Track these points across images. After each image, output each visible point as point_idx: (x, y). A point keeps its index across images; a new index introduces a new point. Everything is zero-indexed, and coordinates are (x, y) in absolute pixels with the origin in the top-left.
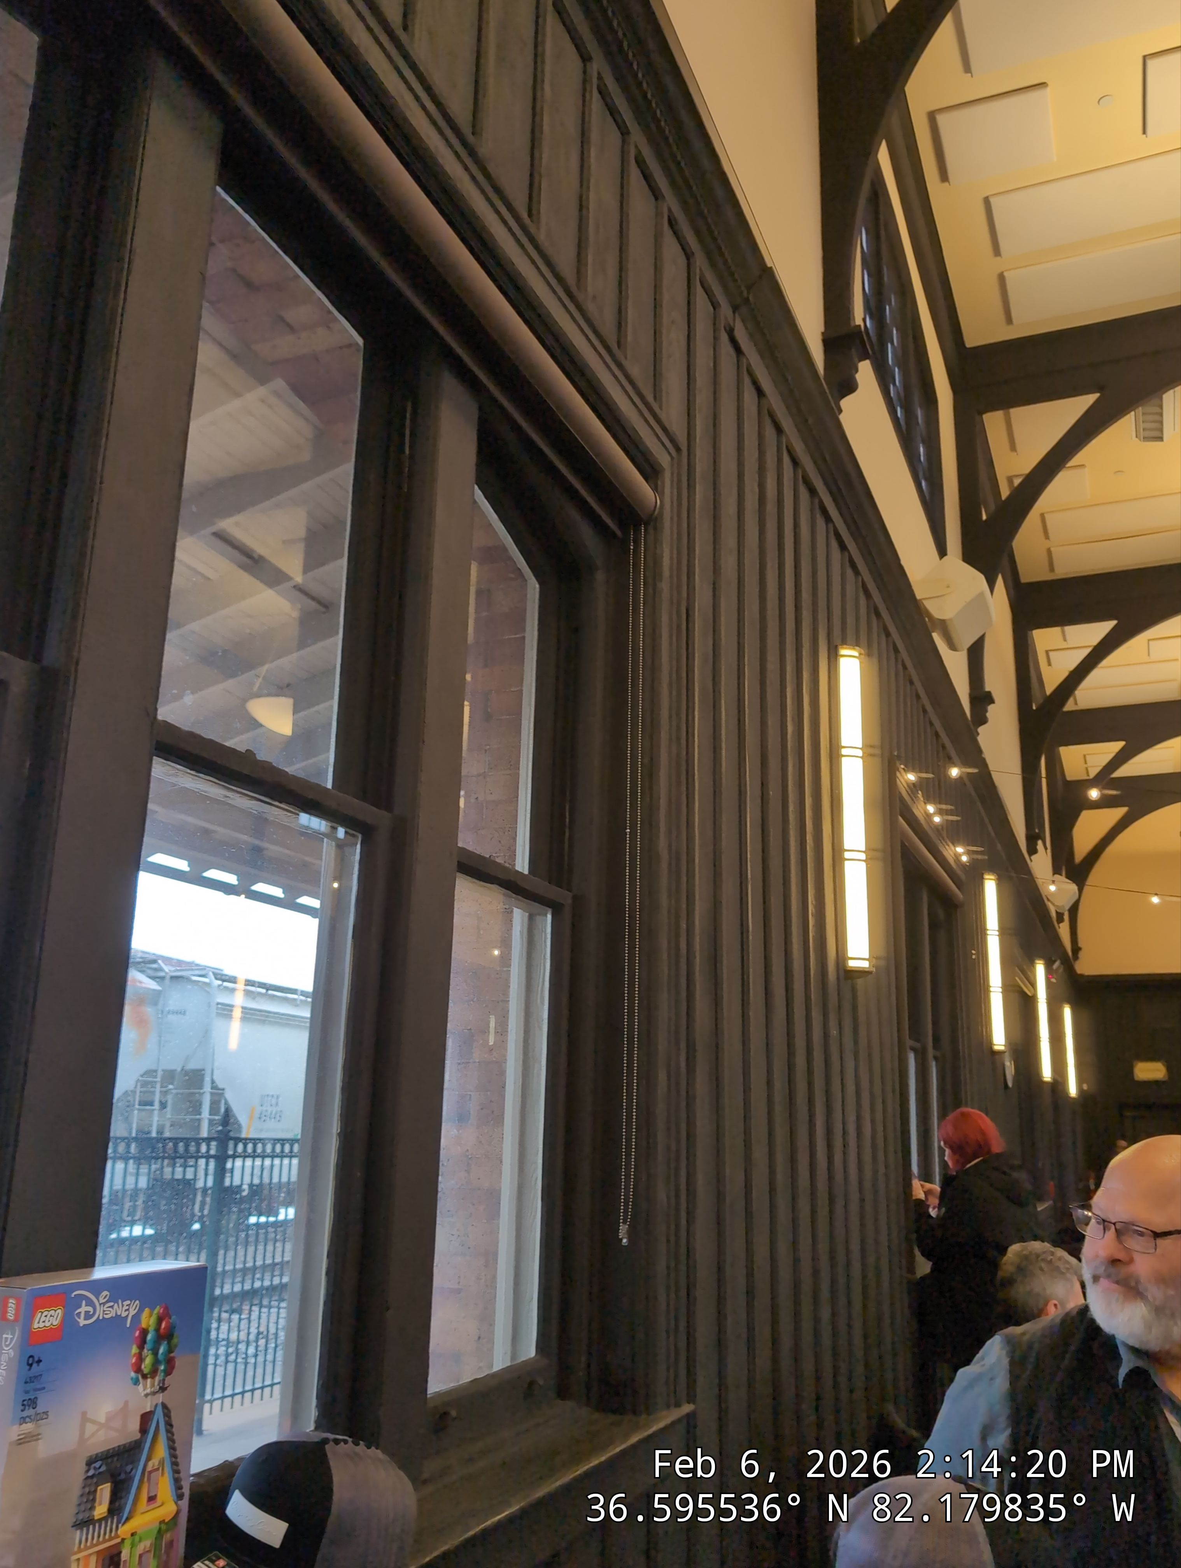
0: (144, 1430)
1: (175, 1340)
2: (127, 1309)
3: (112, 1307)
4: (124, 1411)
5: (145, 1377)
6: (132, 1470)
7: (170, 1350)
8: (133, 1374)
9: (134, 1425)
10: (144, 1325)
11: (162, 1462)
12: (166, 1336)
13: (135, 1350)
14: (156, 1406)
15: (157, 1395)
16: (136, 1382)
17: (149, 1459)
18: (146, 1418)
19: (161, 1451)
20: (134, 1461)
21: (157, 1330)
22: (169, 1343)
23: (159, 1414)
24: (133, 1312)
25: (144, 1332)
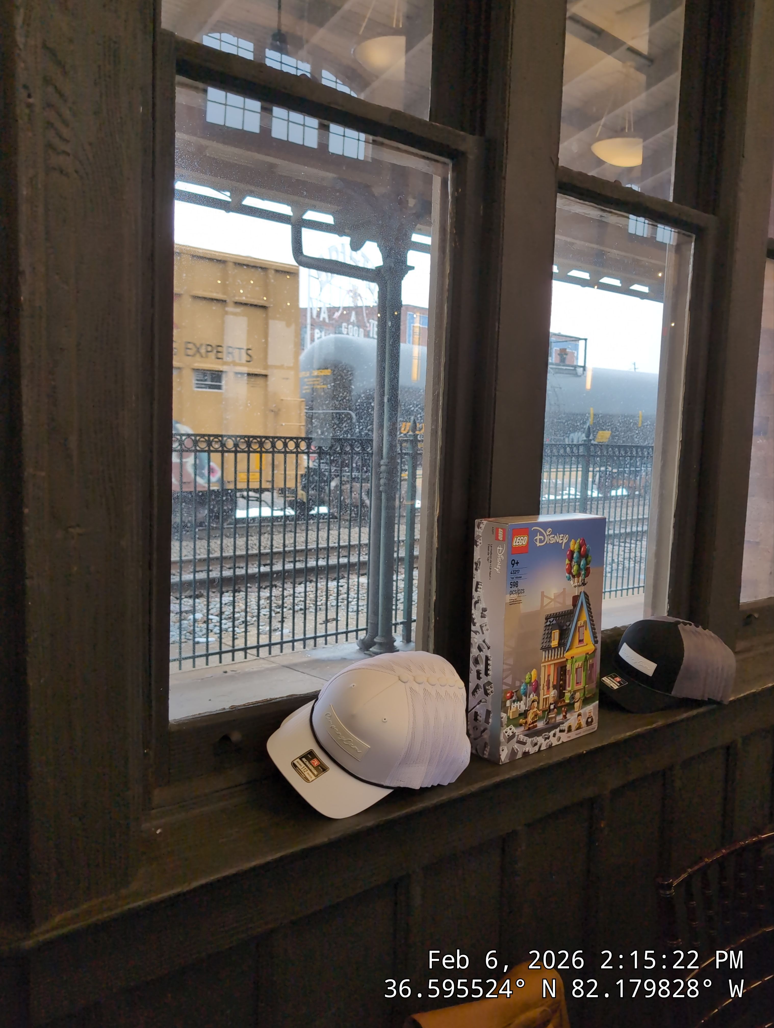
0: (575, 605)
1: (589, 558)
2: (562, 539)
3: (554, 537)
4: (564, 592)
5: (574, 576)
6: (569, 625)
7: (587, 563)
8: (567, 575)
9: (569, 602)
10: (572, 548)
11: (585, 622)
12: (584, 555)
13: (567, 561)
14: (581, 593)
15: (581, 587)
16: (569, 579)
17: (578, 621)
18: (575, 599)
19: (585, 617)
20: (571, 621)
21: (579, 552)
22: (586, 559)
23: (582, 597)
24: (565, 541)
25: (572, 553)
